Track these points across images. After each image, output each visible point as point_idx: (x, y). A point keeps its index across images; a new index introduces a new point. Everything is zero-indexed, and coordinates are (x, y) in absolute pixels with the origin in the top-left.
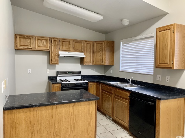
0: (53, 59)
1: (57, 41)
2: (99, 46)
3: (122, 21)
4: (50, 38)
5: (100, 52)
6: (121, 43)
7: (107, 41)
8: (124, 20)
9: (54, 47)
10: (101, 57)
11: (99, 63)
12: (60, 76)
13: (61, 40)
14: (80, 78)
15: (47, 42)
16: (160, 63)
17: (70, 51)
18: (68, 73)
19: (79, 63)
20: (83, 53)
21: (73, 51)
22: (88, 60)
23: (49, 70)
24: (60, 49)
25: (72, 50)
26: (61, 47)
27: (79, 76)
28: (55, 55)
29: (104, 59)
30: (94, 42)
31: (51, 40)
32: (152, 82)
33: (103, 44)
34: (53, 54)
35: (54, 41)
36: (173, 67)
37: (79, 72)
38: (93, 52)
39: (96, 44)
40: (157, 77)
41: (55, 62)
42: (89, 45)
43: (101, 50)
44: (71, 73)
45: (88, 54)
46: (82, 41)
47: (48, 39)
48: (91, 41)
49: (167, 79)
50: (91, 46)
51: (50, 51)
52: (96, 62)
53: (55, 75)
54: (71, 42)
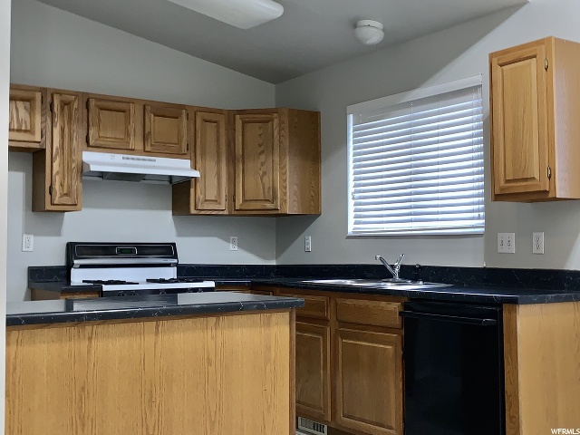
0: (57, 187)
1: (76, 106)
2: (254, 130)
3: (355, 26)
4: (43, 91)
5: (263, 158)
6: (351, 118)
7: (291, 111)
8: (366, 22)
9: (62, 130)
10: (265, 179)
11: (258, 205)
12: (82, 266)
13: (92, 103)
14: (171, 273)
15: (31, 111)
16: (507, 181)
17: (132, 151)
18: (121, 251)
19: (167, 209)
20: (187, 163)
21: (146, 152)
22: (211, 195)
23: (32, 237)
24: (87, 141)
25: (139, 146)
26: (91, 132)
27: (168, 265)
28: (67, 169)
29: (278, 185)
30: (231, 115)
31: (49, 100)
32: (481, 264)
33: (276, 121)
34: (56, 165)
35: (65, 104)
36: (552, 187)
37: (168, 250)
38: (232, 160)
39: (244, 123)
40: (499, 243)
41: (66, 200)
42: (211, 128)
43: (267, 147)
44: (131, 251)
45: (211, 165)
46: (182, 107)
47: (38, 96)
48: (220, 112)
49: (534, 243)
50: (223, 131)
51: (43, 151)
52: (244, 201)
53: (60, 261)
54: (136, 112)
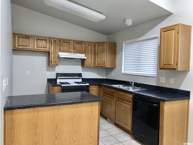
3: (125, 21)
5: (102, 54)
7: (109, 42)
11: (101, 65)
15: (46, 43)
17: (71, 52)
21: (74, 52)
23: (48, 72)
26: (61, 48)
27: (80, 79)
28: (55, 56)
31: (51, 40)
33: (105, 45)
35: (54, 41)
36: (177, 68)
46: (83, 42)
47: (48, 39)
